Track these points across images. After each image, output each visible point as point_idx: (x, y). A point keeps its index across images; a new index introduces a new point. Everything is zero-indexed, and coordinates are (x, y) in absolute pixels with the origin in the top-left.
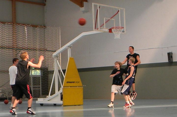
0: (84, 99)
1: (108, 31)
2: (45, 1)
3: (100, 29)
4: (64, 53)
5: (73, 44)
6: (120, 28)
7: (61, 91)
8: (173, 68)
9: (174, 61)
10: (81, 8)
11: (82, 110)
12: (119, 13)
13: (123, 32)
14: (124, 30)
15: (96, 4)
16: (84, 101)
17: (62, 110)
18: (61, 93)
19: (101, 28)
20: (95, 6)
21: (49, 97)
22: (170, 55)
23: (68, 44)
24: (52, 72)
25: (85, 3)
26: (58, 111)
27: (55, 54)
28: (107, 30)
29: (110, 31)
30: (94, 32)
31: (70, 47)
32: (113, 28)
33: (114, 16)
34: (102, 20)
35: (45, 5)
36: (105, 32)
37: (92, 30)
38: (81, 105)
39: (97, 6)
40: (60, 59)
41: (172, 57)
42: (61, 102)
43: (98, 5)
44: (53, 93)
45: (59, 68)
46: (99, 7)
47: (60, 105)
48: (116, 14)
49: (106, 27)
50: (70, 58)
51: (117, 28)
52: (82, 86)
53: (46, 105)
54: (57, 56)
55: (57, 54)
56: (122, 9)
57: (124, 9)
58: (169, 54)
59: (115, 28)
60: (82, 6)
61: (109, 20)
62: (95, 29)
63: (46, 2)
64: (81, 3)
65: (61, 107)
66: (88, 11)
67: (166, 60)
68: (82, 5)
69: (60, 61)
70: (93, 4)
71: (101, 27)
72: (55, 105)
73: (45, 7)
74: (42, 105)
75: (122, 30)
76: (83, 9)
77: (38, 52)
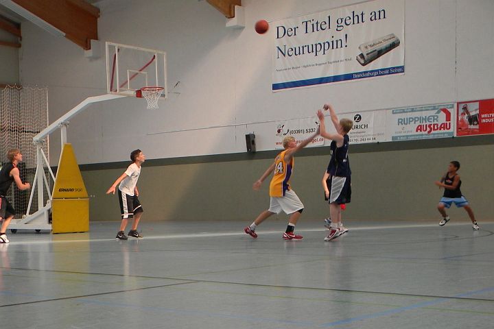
0: (90, 220)
1: (135, 94)
2: (19, 39)
3: (120, 91)
4: (55, 135)
5: (72, 119)
6: (157, 89)
7: (49, 206)
8: (256, 162)
9: (258, 150)
10: (86, 52)
11: (88, 241)
12: (156, 60)
13: (163, 95)
14: (164, 92)
15: (112, 44)
16: (90, 225)
17: (51, 242)
18: (49, 211)
19: (123, 88)
20: (112, 48)
21: (27, 216)
22: (250, 140)
23: (62, 120)
24: (33, 171)
25: (93, 42)
26: (43, 242)
27: (37, 138)
28: (133, 93)
29: (139, 94)
30: (110, 96)
31: (64, 124)
32: (144, 89)
33: (147, 66)
34: (123, 74)
35: (20, 46)
36: (129, 96)
37: (106, 93)
38: (87, 232)
39: (114, 47)
40: (47, 148)
41: (253, 142)
42: (49, 227)
43: (117, 46)
44: (34, 209)
45: (45, 163)
46: (119, 50)
47: (46, 233)
48: (150, 62)
49: (132, 88)
50: (66, 145)
51: (152, 88)
52: (87, 196)
53: (25, 231)
54: (41, 142)
55: (41, 138)
56: (160, 52)
57: (165, 53)
58: (248, 137)
59: (147, 89)
60: (89, 47)
61: (137, 74)
62: (111, 90)
63: (21, 40)
64: (87, 42)
65: (48, 235)
66: (99, 57)
67: (243, 148)
68: (87, 47)
69: (47, 151)
70: (107, 44)
71: (121, 86)
72: (38, 232)
73: (20, 50)
74: (14, 231)
75: (161, 92)
76: (89, 53)
77: (7, 134)
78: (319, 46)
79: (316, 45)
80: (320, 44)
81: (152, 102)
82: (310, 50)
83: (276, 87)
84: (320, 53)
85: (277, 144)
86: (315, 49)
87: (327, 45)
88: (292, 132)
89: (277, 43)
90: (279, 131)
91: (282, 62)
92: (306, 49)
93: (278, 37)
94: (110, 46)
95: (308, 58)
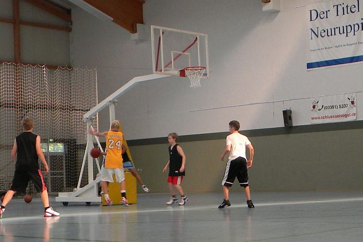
0: (138, 193)
1: (179, 73)
2: (70, 23)
3: (165, 70)
4: (104, 113)
5: (120, 97)
6: (200, 68)
7: (98, 180)
8: (293, 136)
9: (294, 124)
10: (132, 35)
11: (136, 212)
12: (198, 41)
13: (205, 75)
14: (206, 71)
15: (157, 27)
16: (138, 197)
17: (101, 213)
18: (99, 184)
19: (167, 68)
20: (156, 31)
21: (78, 189)
22: (287, 115)
23: (110, 98)
24: (84, 147)
25: (139, 26)
26: (93, 214)
27: (87, 115)
28: (177, 73)
29: (182, 73)
30: (155, 76)
31: (113, 102)
32: (187, 68)
33: (189, 47)
34: (167, 55)
35: (70, 30)
36: (173, 77)
37: (152, 73)
38: (135, 203)
39: (159, 30)
40: (96, 125)
41: (290, 118)
42: (99, 199)
43: (161, 29)
44: (85, 182)
45: (95, 139)
46: (163, 33)
47: (96, 205)
48: (193, 44)
49: (176, 68)
51: (194, 68)
53: (75, 204)
54: (91, 119)
55: (91, 116)
56: (202, 34)
57: (206, 36)
58: (285, 113)
59: (190, 69)
60: (135, 30)
61: (180, 55)
62: (156, 71)
63: (71, 25)
64: (133, 26)
65: (98, 207)
66: (145, 39)
67: (281, 124)
68: (133, 30)
69: (96, 128)
70: (152, 27)
71: (166, 66)
72: (88, 204)
73: (71, 34)
74: (65, 204)
75: (203, 71)
76: (135, 36)
77: (58, 112)
78: (349, 28)
79: (347, 27)
80: (350, 26)
81: (195, 80)
82: (341, 32)
83: (310, 66)
84: (351, 34)
85: (313, 119)
86: (345, 31)
87: (356, 27)
88: (326, 108)
89: (310, 25)
90: (314, 107)
91: (315, 43)
92: (337, 30)
93: (311, 20)
94: (155, 29)
95: (340, 39)
